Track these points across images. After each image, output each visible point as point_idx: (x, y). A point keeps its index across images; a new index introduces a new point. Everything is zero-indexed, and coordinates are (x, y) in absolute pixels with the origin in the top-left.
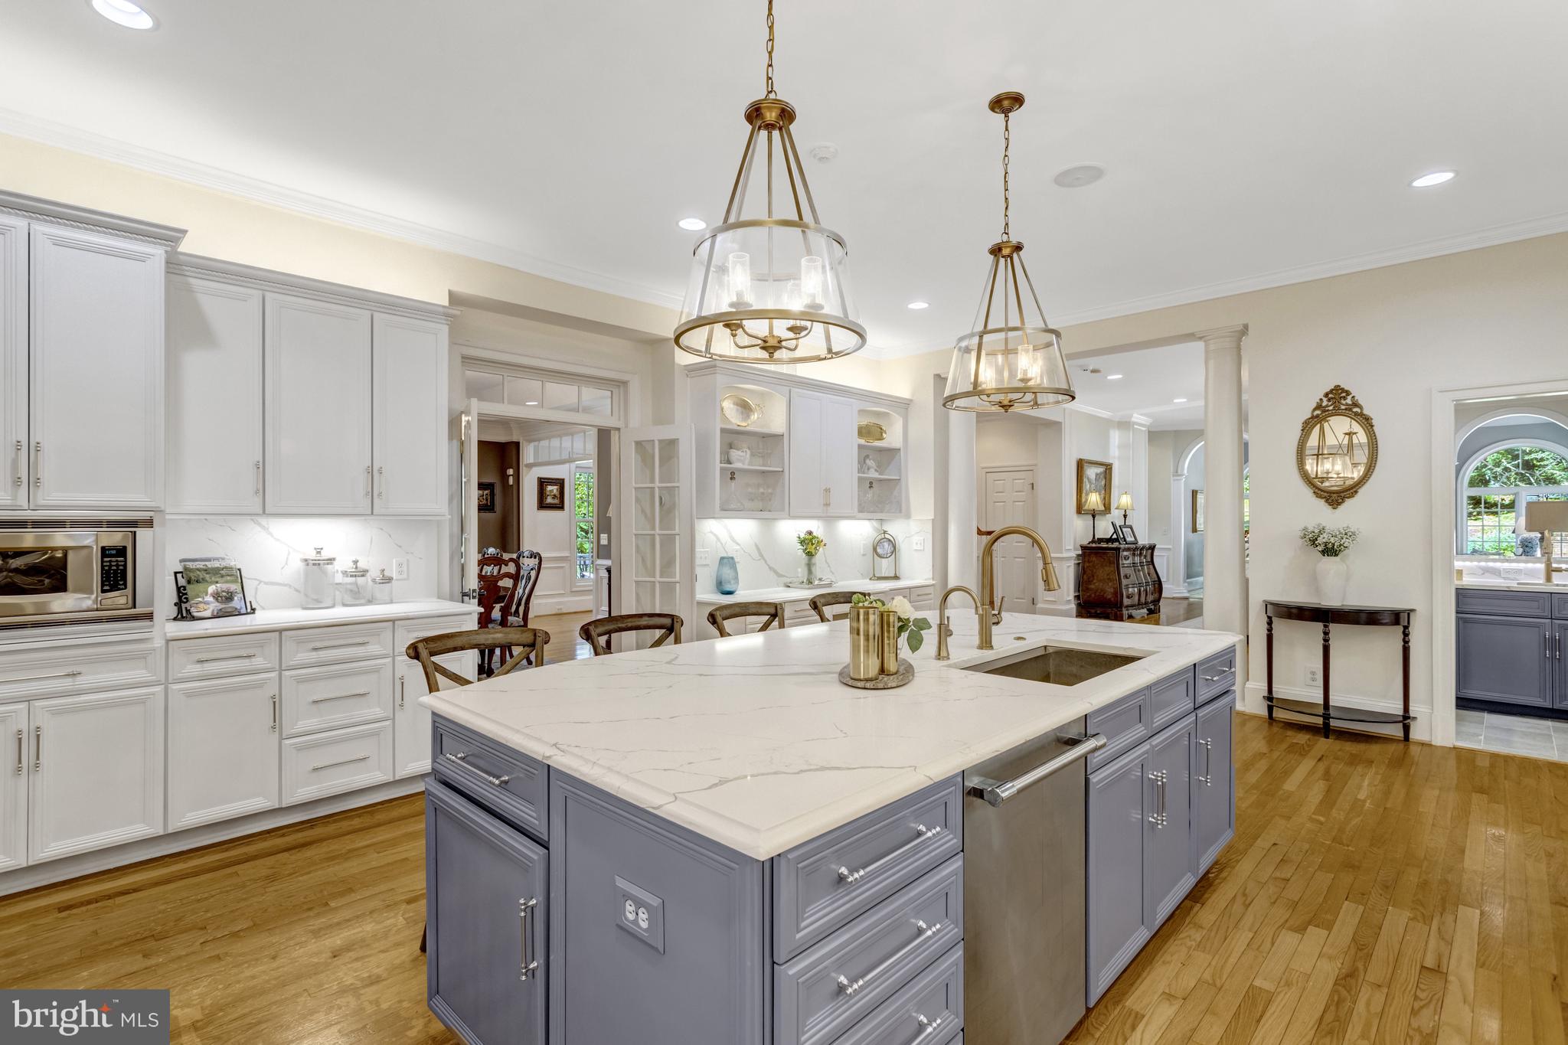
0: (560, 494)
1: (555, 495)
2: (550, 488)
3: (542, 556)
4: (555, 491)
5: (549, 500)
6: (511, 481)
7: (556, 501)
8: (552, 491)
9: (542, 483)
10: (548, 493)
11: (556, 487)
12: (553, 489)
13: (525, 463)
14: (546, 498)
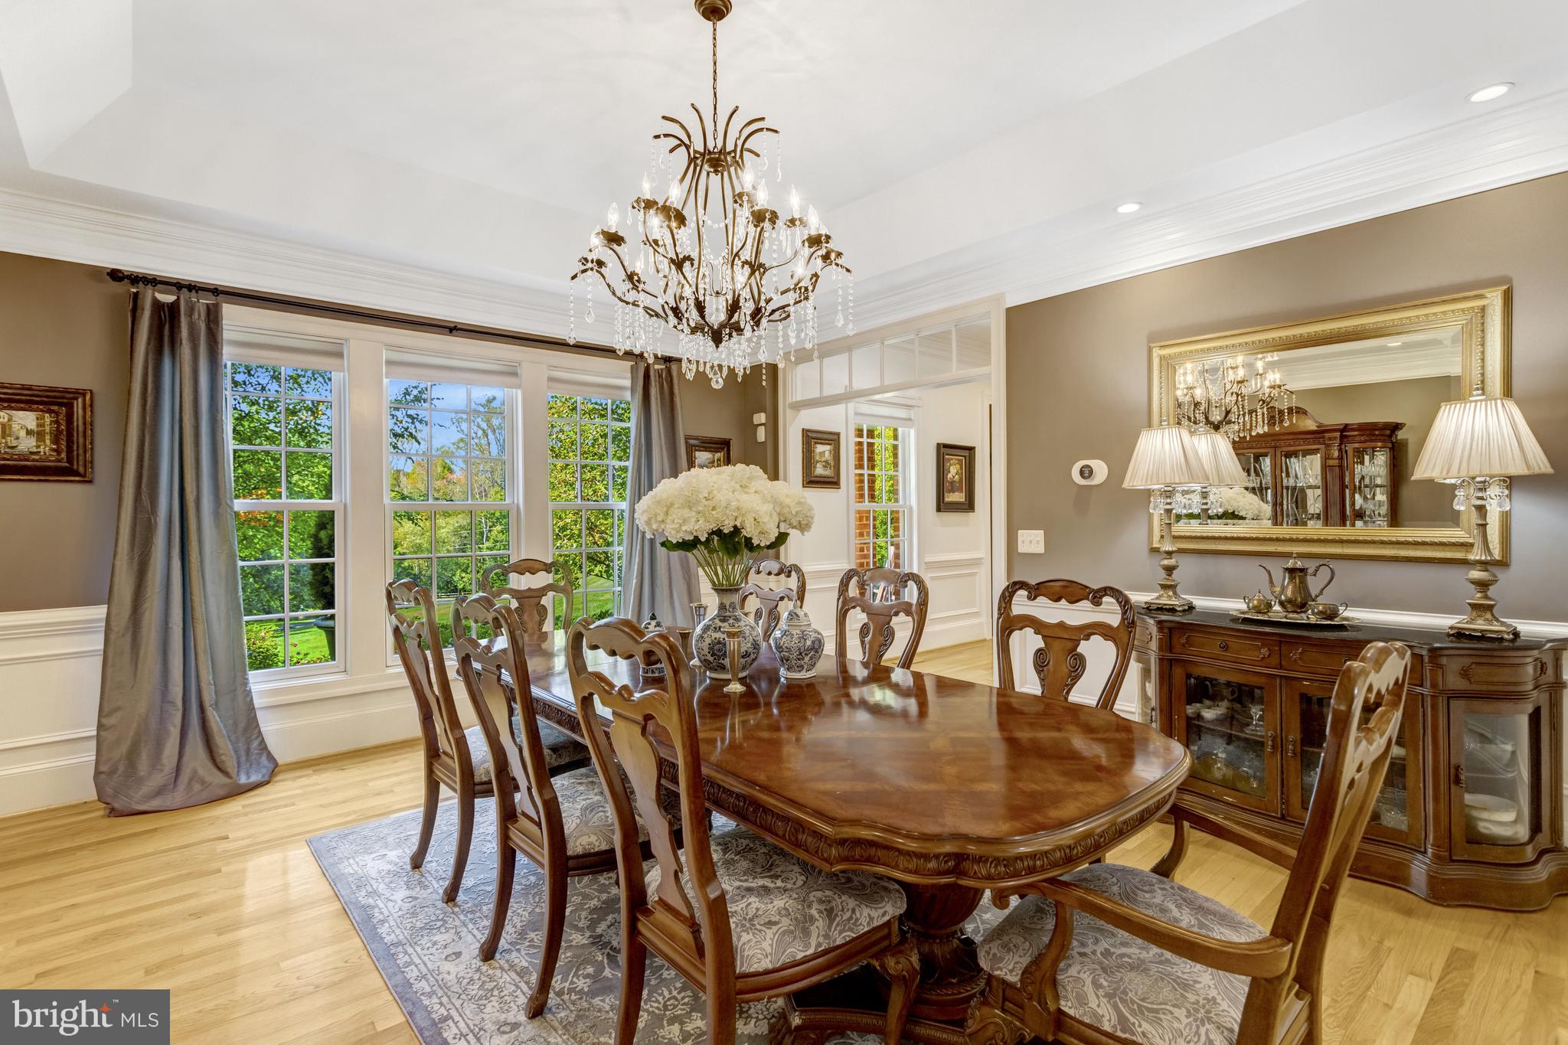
0: (834, 460)
1: (826, 462)
2: (820, 448)
3: (804, 569)
4: (827, 454)
5: (819, 470)
6: (761, 435)
7: (828, 472)
8: (822, 454)
9: (810, 438)
10: (817, 458)
11: (828, 447)
12: (823, 450)
13: (790, 400)
14: (815, 467)
